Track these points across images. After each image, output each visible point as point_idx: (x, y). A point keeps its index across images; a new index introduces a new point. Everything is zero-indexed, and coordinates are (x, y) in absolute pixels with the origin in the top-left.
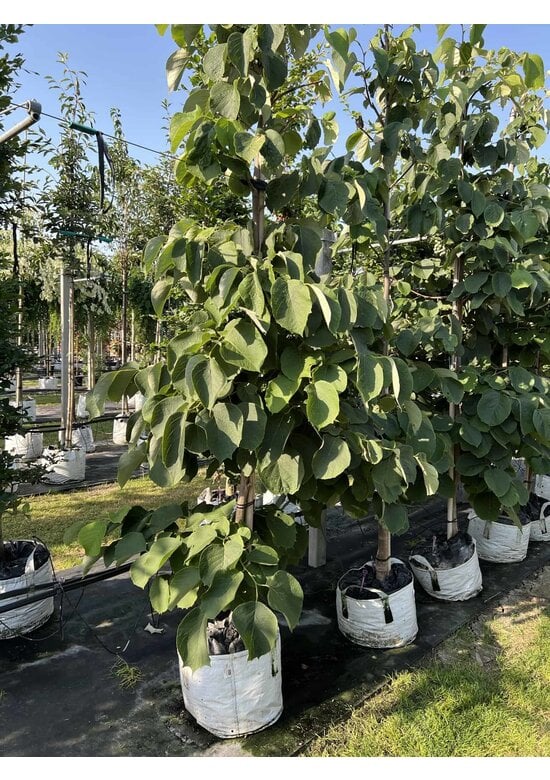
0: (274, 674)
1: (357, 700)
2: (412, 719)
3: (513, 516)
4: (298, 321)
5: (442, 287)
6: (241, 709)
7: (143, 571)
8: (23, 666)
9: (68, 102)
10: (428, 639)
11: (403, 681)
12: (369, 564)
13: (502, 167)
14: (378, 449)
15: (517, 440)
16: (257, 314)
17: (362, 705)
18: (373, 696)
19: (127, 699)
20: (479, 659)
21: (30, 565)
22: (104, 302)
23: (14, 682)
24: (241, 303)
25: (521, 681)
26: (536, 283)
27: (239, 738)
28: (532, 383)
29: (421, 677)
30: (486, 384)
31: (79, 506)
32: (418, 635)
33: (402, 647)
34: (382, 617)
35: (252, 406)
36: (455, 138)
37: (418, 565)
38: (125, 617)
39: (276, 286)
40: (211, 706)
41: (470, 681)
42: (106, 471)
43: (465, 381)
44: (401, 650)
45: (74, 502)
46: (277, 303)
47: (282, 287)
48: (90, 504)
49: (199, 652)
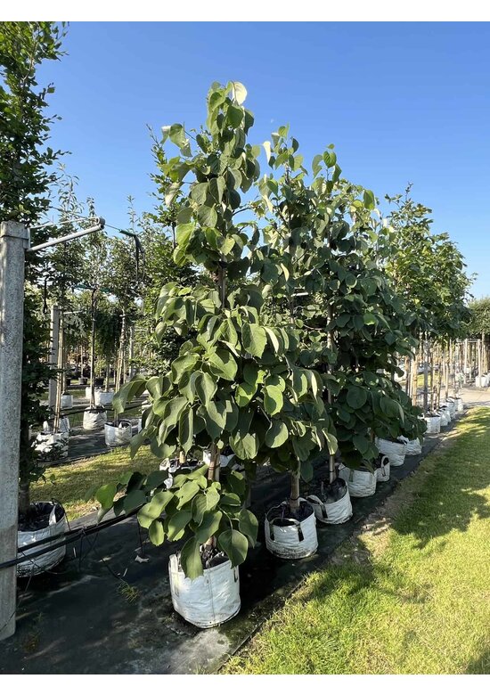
0: (235, 581)
1: (287, 593)
2: (324, 602)
3: (369, 466)
4: (259, 349)
5: (319, 322)
6: (215, 606)
7: (148, 517)
8: (52, 593)
9: (64, 196)
10: (324, 550)
11: (314, 578)
12: (284, 503)
13: (352, 252)
14: (303, 427)
15: (370, 417)
16: (233, 344)
17: (290, 596)
18: (296, 590)
19: (132, 609)
20: (357, 560)
21: (53, 519)
22: (80, 328)
23: (48, 605)
24: (222, 338)
25: (385, 571)
26: (378, 322)
27: (215, 627)
28: (377, 381)
29: (324, 575)
30: (350, 382)
31: (67, 476)
32: (318, 548)
33: (309, 556)
34: (297, 537)
35: (228, 402)
36: (325, 234)
37: (313, 502)
38: (119, 553)
39: (244, 328)
40: (196, 606)
41: (356, 574)
42: (83, 449)
43: (338, 381)
44: (310, 559)
45: (64, 473)
46: (245, 338)
47: (247, 328)
48: (75, 473)
49: (195, 567)
